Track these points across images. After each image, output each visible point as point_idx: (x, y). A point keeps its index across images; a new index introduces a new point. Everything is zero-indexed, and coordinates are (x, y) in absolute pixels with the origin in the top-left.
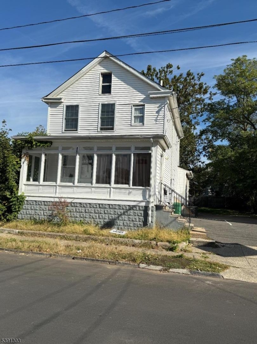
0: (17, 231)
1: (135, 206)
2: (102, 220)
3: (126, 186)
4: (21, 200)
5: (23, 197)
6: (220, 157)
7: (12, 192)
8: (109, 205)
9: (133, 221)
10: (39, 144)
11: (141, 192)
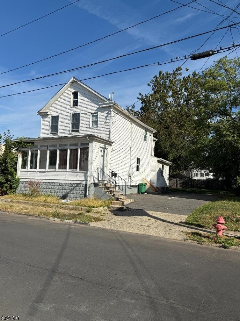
0: (10, 200)
1: (79, 184)
2: (61, 194)
3: (75, 170)
4: (17, 181)
5: (18, 179)
6: (199, 146)
7: (12, 176)
8: (65, 183)
9: (78, 194)
10: (26, 144)
11: (83, 174)
